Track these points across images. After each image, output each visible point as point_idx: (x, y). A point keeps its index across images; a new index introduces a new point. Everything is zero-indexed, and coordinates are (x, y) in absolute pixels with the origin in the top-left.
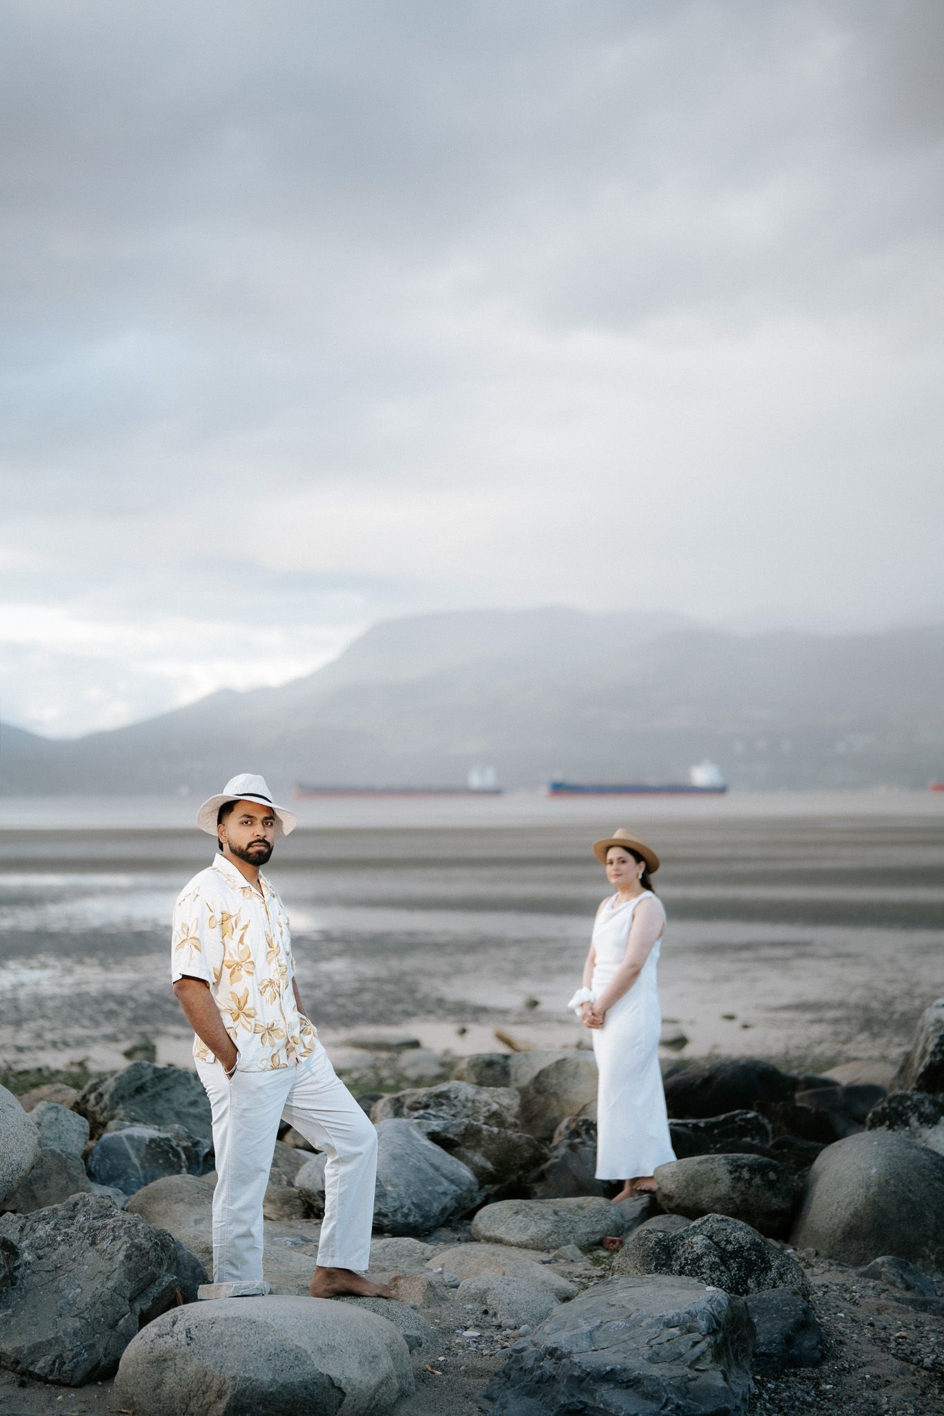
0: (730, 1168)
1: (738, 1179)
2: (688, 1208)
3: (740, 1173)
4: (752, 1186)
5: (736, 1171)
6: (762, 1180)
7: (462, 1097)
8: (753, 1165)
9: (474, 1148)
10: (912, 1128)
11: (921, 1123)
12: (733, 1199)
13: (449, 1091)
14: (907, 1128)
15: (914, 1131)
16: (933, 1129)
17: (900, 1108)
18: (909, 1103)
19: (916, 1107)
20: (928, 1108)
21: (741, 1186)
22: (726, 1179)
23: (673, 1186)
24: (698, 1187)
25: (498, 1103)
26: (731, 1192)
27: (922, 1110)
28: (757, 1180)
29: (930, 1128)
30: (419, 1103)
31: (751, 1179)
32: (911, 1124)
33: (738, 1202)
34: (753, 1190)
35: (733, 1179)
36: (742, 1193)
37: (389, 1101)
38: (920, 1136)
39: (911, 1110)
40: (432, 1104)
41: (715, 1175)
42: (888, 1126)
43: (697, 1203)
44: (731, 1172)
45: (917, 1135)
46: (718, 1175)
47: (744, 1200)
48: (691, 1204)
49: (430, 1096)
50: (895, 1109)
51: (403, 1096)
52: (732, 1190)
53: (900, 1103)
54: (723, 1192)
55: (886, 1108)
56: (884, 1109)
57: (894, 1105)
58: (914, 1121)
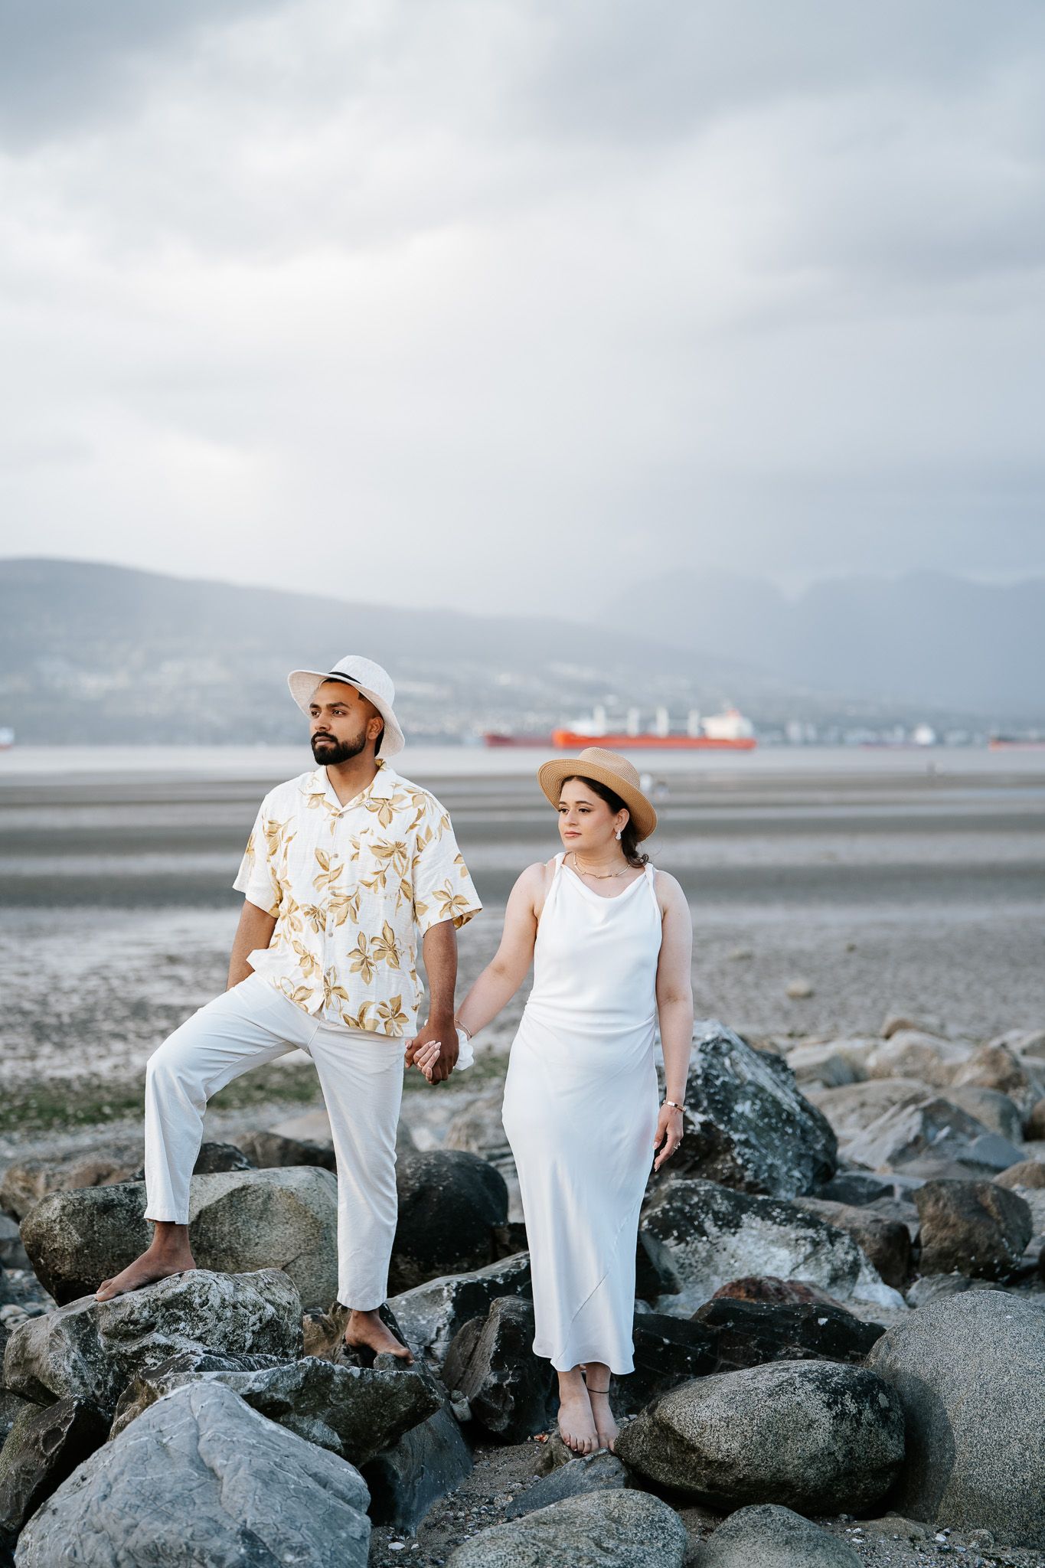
0: (825, 1397)
1: (841, 1416)
2: (763, 1481)
3: (842, 1404)
4: (862, 1425)
5: (836, 1402)
6: (874, 1412)
7: (215, 1301)
8: (855, 1386)
9: (312, 1412)
10: (710, 1239)
11: (720, 1228)
12: (833, 1453)
13: (189, 1291)
14: (705, 1238)
15: (714, 1242)
16: (737, 1235)
17: (687, 1208)
18: (696, 1199)
19: (706, 1204)
20: (722, 1204)
21: (846, 1428)
22: (824, 1418)
23: (736, 1445)
24: (781, 1441)
25: (272, 1303)
26: (831, 1442)
27: (716, 1207)
28: (868, 1415)
29: (734, 1234)
30: (135, 1323)
31: (860, 1412)
32: (708, 1231)
33: (840, 1459)
34: (863, 1431)
35: (834, 1418)
36: (847, 1441)
37: (68, 1322)
38: (725, 1249)
39: (701, 1208)
40: (160, 1321)
41: (806, 1415)
42: (676, 1238)
43: (779, 1470)
44: (829, 1406)
45: (720, 1247)
46: (812, 1416)
47: (850, 1452)
48: (769, 1475)
49: (155, 1306)
50: (680, 1210)
51: (92, 1311)
52: (834, 1438)
53: (684, 1201)
54: (821, 1444)
55: (668, 1211)
56: (665, 1211)
57: (677, 1204)
58: (709, 1225)
